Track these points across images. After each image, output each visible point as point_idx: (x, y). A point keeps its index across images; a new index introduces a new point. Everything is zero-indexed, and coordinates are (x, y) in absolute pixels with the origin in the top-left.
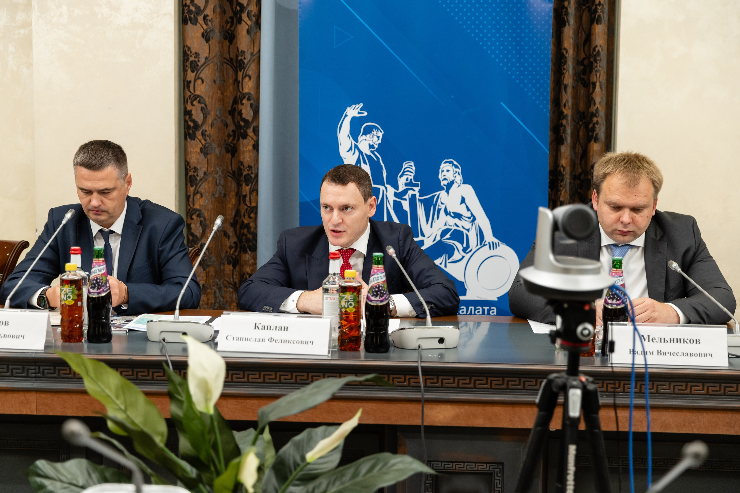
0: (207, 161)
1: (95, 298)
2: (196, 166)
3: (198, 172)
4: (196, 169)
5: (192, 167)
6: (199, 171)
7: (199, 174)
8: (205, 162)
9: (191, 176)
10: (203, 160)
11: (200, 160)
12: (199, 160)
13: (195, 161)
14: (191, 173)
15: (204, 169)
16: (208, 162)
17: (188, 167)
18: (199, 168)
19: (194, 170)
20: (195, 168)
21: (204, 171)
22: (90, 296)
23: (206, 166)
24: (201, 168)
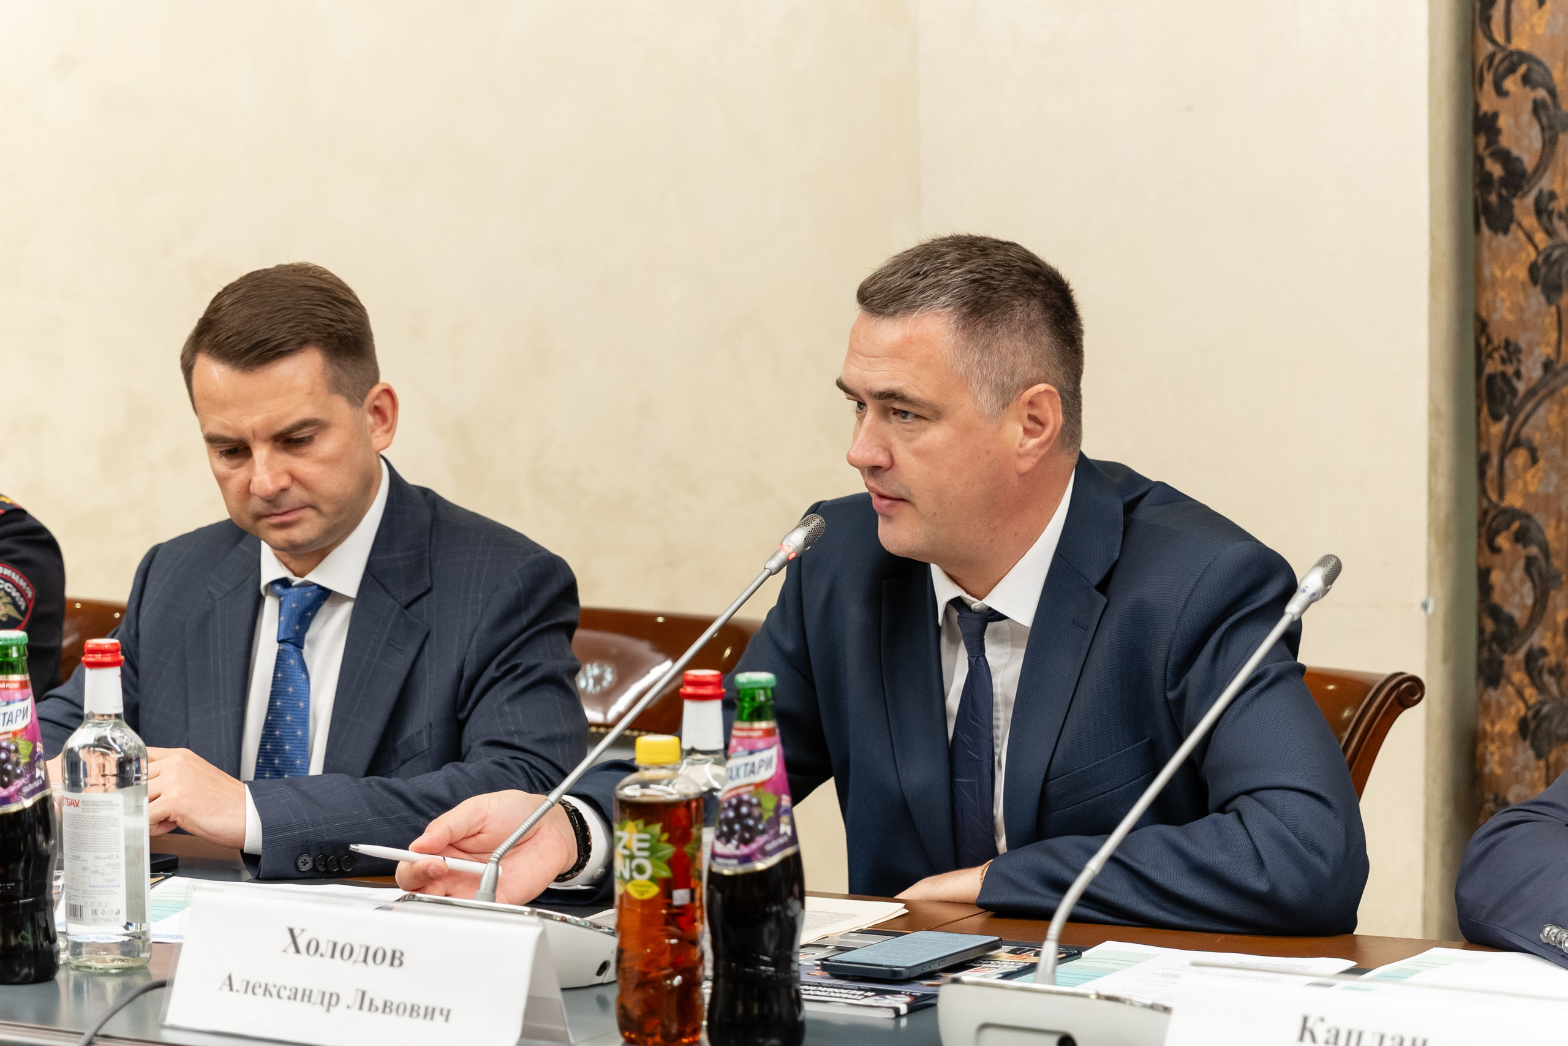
0: (1555, 317)
1: (734, 878)
2: (1512, 339)
3: (1519, 361)
4: (1512, 351)
5: (1498, 340)
6: (1522, 357)
7: (1523, 370)
8: (1548, 320)
9: (1491, 378)
10: (1538, 314)
11: (1527, 316)
12: (1522, 310)
13: (1510, 317)
14: (1492, 367)
15: (1546, 351)
16: (1560, 322)
17: (1483, 341)
18: (1523, 345)
19: (1503, 352)
20: (1507, 343)
21: (1543, 359)
22: (715, 869)
23: (1553, 336)
24: (1531, 346)
